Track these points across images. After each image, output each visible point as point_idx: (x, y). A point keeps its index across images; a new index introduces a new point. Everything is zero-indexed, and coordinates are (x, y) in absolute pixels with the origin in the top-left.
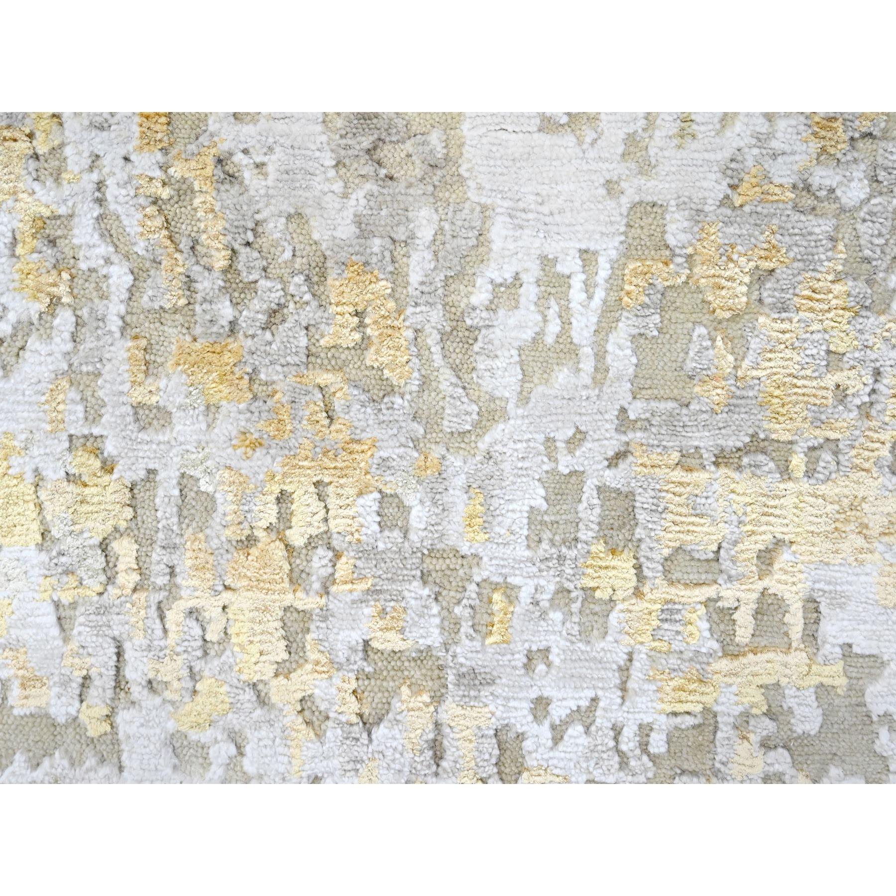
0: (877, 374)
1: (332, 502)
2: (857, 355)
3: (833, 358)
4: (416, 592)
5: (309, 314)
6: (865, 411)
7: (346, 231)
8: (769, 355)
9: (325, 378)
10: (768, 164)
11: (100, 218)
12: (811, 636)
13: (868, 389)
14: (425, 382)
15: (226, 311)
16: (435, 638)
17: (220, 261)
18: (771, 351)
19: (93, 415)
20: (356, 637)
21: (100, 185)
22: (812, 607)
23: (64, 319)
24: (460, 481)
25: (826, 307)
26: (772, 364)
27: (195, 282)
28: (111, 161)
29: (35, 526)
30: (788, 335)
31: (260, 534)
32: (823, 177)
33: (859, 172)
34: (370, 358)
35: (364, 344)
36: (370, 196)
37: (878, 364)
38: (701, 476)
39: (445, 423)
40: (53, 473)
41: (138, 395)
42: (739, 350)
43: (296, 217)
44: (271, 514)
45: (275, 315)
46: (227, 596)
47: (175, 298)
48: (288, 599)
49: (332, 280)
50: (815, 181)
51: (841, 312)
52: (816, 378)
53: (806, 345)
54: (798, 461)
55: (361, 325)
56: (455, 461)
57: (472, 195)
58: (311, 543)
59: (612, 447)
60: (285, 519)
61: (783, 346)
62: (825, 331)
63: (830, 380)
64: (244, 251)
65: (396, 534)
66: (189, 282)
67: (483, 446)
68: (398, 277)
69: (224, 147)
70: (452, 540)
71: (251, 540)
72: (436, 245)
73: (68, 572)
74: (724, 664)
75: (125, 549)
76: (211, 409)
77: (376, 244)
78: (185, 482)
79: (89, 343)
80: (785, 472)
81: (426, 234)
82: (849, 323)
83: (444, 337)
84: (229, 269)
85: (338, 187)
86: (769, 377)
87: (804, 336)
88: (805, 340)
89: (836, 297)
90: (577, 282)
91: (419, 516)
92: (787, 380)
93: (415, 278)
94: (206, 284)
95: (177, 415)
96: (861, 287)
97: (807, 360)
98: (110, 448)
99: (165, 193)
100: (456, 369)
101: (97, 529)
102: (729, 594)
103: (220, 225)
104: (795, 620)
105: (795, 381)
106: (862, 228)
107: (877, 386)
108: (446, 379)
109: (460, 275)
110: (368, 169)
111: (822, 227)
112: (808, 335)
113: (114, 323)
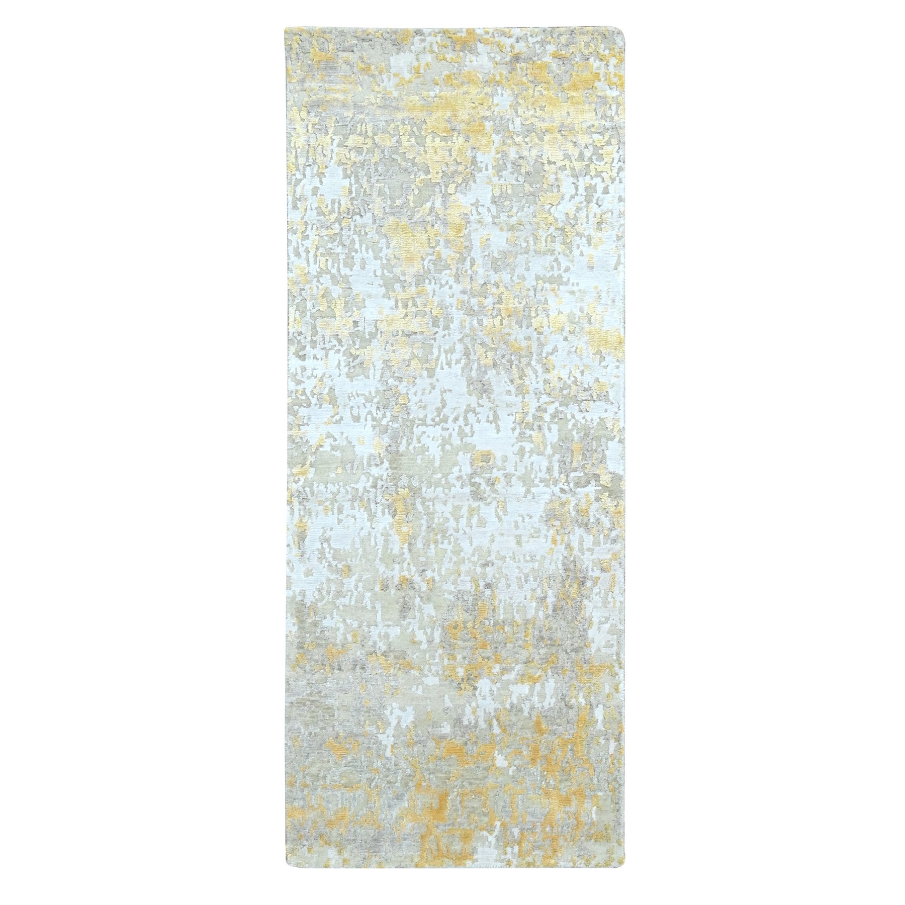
0: (385, 349)
1: (492, 324)
2: (389, 352)
3: (394, 351)
4: (476, 308)
5: (496, 357)
6: (387, 342)
7: (489, 372)
9: (494, 346)
10: (408, 385)
11: (537, 373)
12: (397, 302)
13: (387, 346)
14: (474, 346)
15: (513, 357)
16: (472, 300)
17: (514, 366)
18: (406, 353)
19: (538, 338)
20: (487, 300)
21: (536, 379)
22: (397, 307)
23: (544, 355)
24: (467, 328)
25: (395, 361)
26: (406, 350)
28: (534, 381)
29: (550, 318)
30: (403, 356)
31: (506, 318)
32: (397, 383)
33: (390, 384)
34: (484, 350)
35: (485, 352)
36: (484, 378)
38: (419, 330)
39: (470, 339)
40: (546, 328)
41: (530, 342)
42: (412, 353)
43: (498, 374)
44: (504, 322)
45: (503, 356)
46: (514, 306)
47: (523, 360)
48: (501, 306)
49: (492, 364)
50: (398, 382)
51: (393, 360)
52: (397, 348)
54: (400, 333)
55: (486, 356)
56: (468, 332)
57: (465, 379)
58: (496, 316)
59: (437, 336)
60: (501, 321)
61: (404, 354)
62: (396, 356)
63: (394, 348)
64: (509, 368)
65: (479, 318)
66: (520, 362)
67: (462, 335)
68: (479, 364)
69: (513, 386)
70: (468, 318)
71: (508, 317)
72: (471, 369)
73: (545, 310)
74: (414, 296)
75: (533, 314)
76: (516, 340)
77: (483, 370)
78: (521, 327)
79: (539, 351)
80: (403, 331)
81: (474, 372)
82: (391, 358)
83: (470, 354)
84: (512, 365)
85: (491, 380)
86: (406, 348)
87: (400, 355)
90: (444, 364)
91: (475, 322)
92: (403, 348)
93: (476, 364)
94: (517, 362)
95: (523, 339)
96: (389, 364)
97: (399, 351)
98: (535, 333)
99: (524, 378)
100: (468, 348)
101: (538, 318)
102: (414, 309)
103: (513, 372)
104: (400, 304)
105: (401, 348)
106: (389, 374)
108: (470, 346)
109: (467, 365)
110: (485, 383)
111: (397, 375)
113: (534, 355)
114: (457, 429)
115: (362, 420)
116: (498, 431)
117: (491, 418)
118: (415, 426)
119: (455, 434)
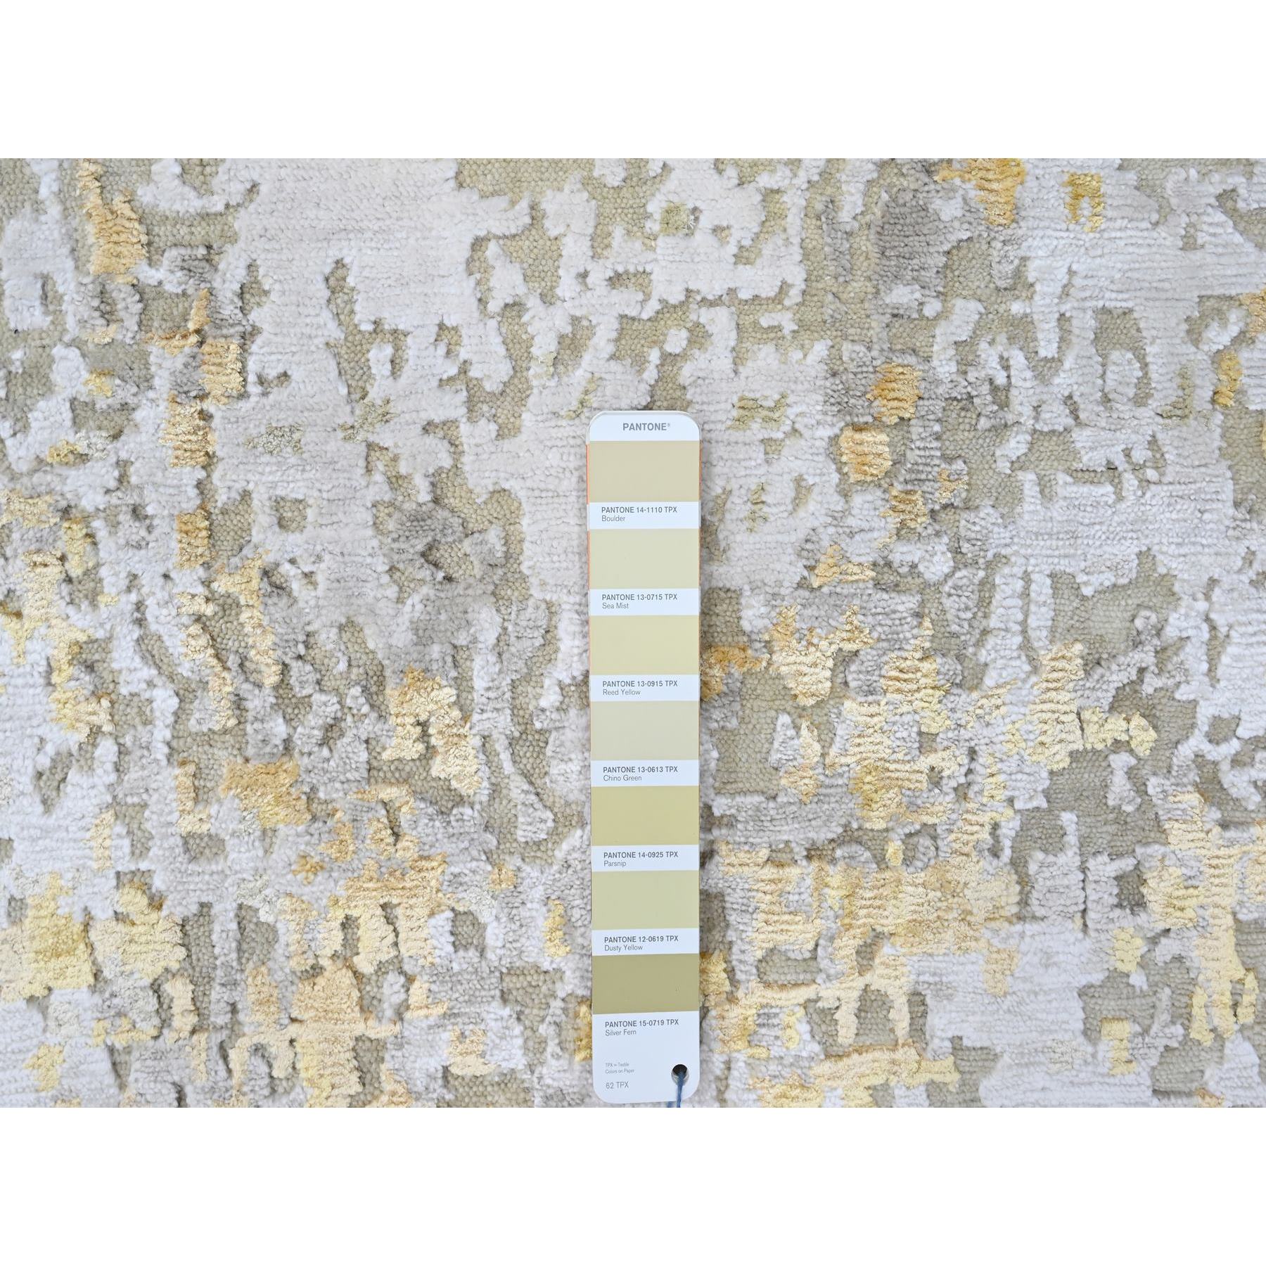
0: (972, 754)
1: (402, 924)
2: (950, 734)
3: (926, 741)
4: (497, 1012)
5: (369, 727)
6: (962, 792)
7: (403, 638)
8: (858, 741)
9: (388, 793)
10: (845, 542)
11: (139, 641)
12: (918, 1030)
13: (964, 770)
14: (496, 790)
15: (279, 728)
16: (518, 1061)
17: (271, 677)
18: (859, 736)
19: (140, 848)
20: (434, 1064)
21: (139, 606)
22: (917, 1001)
23: (106, 750)
24: (538, 893)
25: (915, 687)
26: (862, 749)
27: (245, 699)
28: (150, 581)
29: (87, 968)
30: (876, 719)
31: (324, 962)
32: (904, 553)
33: (942, 545)
34: (437, 769)
35: (430, 751)
36: (426, 601)
37: (973, 744)
38: (793, 872)
39: (520, 833)
40: (102, 913)
41: (187, 824)
42: (826, 735)
43: (348, 626)
44: (335, 940)
45: (331, 732)
46: (293, 1030)
47: (222, 718)
48: (359, 1029)
49: (391, 693)
50: (896, 558)
51: (931, 691)
52: (909, 762)
53: (895, 728)
54: (894, 848)
55: (425, 735)
56: (530, 871)
57: (536, 593)
58: (381, 969)
60: (351, 944)
61: (871, 730)
62: (915, 712)
63: (924, 763)
64: (295, 666)
65: (472, 954)
66: (238, 703)
67: (560, 854)
68: (462, 683)
69: (270, 558)
70: (531, 956)
71: (316, 970)
72: (500, 648)
73: (120, 1014)
74: (827, 1067)
75: (180, 992)
76: (268, 834)
77: (435, 651)
78: (243, 914)
79: (133, 775)
80: (881, 861)
81: (489, 637)
82: (940, 702)
83: (512, 742)
84: (283, 684)
85: (392, 592)
86: (858, 762)
87: (894, 719)
88: (894, 723)
89: (925, 676)
91: (494, 935)
92: (879, 764)
93: (479, 683)
94: (257, 702)
95: (230, 843)
96: (951, 665)
97: (898, 743)
98: (158, 883)
99: (209, 610)
100: (527, 776)
101: (146, 970)
102: (828, 993)
103: (270, 639)
104: (901, 1018)
105: (887, 765)
106: (948, 603)
107: (972, 766)
108: (517, 788)
109: (527, 678)
110: (426, 573)
111: (905, 604)
112: (897, 717)
113: (161, 751)
114: (567, 287)
115: (1085, 324)
116: (336, 280)
117: (379, 356)
118: (794, 296)
119: (575, 250)
